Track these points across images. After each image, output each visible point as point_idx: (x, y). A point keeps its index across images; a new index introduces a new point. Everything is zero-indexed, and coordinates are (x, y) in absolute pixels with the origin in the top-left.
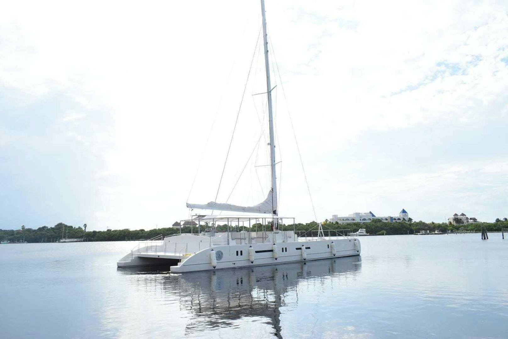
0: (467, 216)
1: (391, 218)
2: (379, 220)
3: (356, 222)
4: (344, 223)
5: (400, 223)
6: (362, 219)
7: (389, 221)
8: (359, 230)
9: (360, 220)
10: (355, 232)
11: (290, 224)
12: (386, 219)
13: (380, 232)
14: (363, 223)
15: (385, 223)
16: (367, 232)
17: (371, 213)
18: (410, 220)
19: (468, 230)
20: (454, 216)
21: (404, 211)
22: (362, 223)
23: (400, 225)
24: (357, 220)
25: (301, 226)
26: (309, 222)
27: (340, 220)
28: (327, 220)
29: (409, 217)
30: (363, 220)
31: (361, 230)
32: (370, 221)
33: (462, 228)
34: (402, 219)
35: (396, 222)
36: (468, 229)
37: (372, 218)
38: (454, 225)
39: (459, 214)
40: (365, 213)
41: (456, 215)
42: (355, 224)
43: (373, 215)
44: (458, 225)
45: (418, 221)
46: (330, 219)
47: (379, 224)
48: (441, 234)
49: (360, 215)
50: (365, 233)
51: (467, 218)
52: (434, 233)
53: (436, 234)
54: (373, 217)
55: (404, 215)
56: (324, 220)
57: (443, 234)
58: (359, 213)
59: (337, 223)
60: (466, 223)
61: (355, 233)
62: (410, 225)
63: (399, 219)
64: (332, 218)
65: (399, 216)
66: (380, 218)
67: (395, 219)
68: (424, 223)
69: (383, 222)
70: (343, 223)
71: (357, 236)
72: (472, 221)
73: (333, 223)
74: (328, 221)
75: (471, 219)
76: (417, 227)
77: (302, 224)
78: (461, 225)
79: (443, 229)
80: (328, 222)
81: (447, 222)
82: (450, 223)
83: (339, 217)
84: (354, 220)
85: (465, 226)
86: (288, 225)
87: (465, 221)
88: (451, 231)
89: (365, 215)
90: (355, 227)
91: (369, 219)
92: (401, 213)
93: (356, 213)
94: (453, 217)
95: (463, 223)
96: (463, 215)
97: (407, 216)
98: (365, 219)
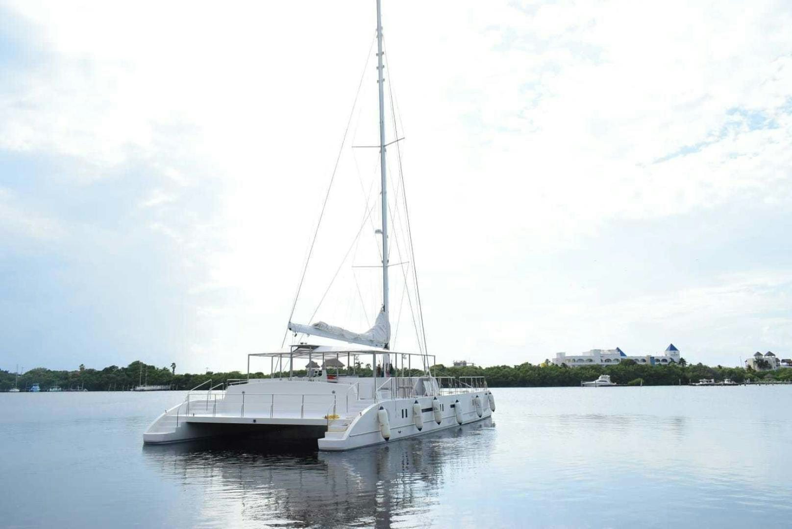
0: (776, 357)
1: (652, 358)
2: (632, 362)
3: (595, 363)
4: (576, 366)
5: (665, 366)
6: (604, 360)
7: (649, 363)
8: (600, 378)
9: (602, 361)
10: (593, 380)
11: (490, 367)
12: (644, 361)
13: (634, 381)
14: (606, 366)
15: (642, 366)
16: (612, 380)
17: (618, 349)
18: (682, 361)
19: (778, 379)
20: (755, 355)
21: (672, 348)
22: (604, 366)
23: (666, 369)
24: (597, 362)
25: (506, 369)
26: (519, 364)
27: (569, 360)
28: (547, 360)
29: (680, 358)
30: (606, 361)
31: (602, 377)
32: (617, 363)
33: (769, 375)
34: (669, 360)
35: (660, 365)
36: (780, 377)
37: (620, 358)
38: (755, 371)
39: (764, 353)
40: (609, 351)
41: (758, 354)
42: (593, 367)
43: (622, 354)
44: (762, 370)
45: (695, 363)
46: (553, 359)
47: (631, 368)
48: (734, 385)
49: (601, 353)
50: (609, 383)
51: (777, 360)
52: (722, 383)
53: (725, 385)
54: (623, 357)
55: (673, 354)
56: (544, 361)
57: (738, 385)
58: (600, 350)
59: (564, 365)
60: (774, 368)
61: (594, 382)
62: (683, 369)
63: (665, 360)
64: (556, 357)
65: (664, 355)
66: (634, 359)
67: (658, 360)
68: (706, 367)
69: (639, 365)
70: (573, 365)
71: (596, 386)
72: (785, 364)
73: (557, 365)
74: (550, 362)
75: (783, 361)
76: (695, 373)
77: (509, 367)
78: (767, 370)
79: (737, 377)
80: (550, 364)
81: (744, 366)
82: (749, 367)
84: (591, 361)
85: (773, 373)
86: (486, 368)
87: (774, 365)
88: (751, 381)
89: (609, 353)
90: (593, 372)
91: (615, 359)
92: (667, 350)
93: (596, 350)
94: (754, 357)
95: (770, 367)
96: (770, 354)
97: (678, 355)
98: (608, 360)
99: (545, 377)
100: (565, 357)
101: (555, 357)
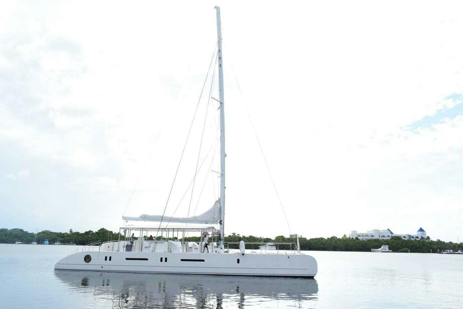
1: (410, 236)
2: (398, 238)
4: (365, 239)
5: (419, 241)
6: (381, 236)
7: (408, 238)
8: (382, 247)
9: (379, 236)
10: (378, 248)
12: (405, 237)
13: (402, 250)
15: (404, 240)
16: (390, 249)
17: (388, 229)
18: (429, 238)
21: (421, 230)
22: (382, 240)
23: (419, 243)
24: (376, 237)
26: (330, 237)
27: (359, 236)
28: (345, 235)
29: (427, 236)
30: (382, 237)
31: (384, 247)
32: (389, 238)
34: (420, 237)
35: (415, 240)
37: (390, 235)
40: (384, 230)
42: (377, 241)
43: (392, 233)
45: (436, 240)
46: (349, 235)
47: (399, 242)
49: (379, 232)
50: (388, 250)
52: (456, 252)
54: (392, 235)
55: (422, 233)
56: (343, 236)
58: (378, 230)
59: (357, 238)
62: (430, 243)
63: (417, 237)
65: (416, 234)
67: (413, 237)
68: (444, 242)
69: (402, 240)
70: (363, 239)
71: (381, 252)
73: (353, 238)
74: (347, 236)
77: (324, 239)
80: (347, 238)
83: (358, 233)
84: (373, 236)
89: (384, 232)
91: (387, 236)
92: (418, 231)
93: (375, 230)
97: (425, 234)
98: (383, 236)
99: (347, 245)
100: (357, 234)
101: (351, 233)
